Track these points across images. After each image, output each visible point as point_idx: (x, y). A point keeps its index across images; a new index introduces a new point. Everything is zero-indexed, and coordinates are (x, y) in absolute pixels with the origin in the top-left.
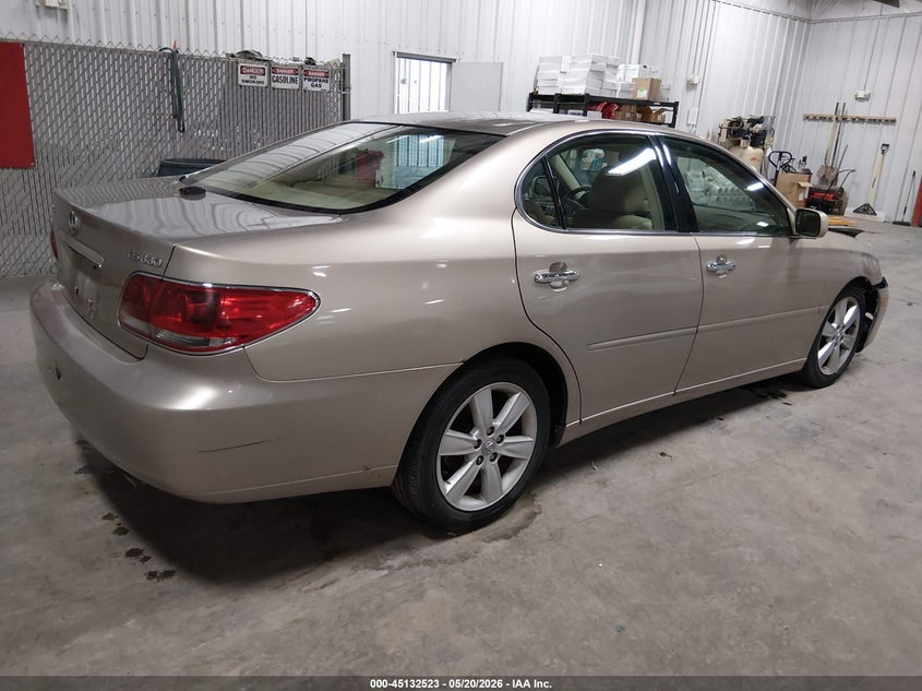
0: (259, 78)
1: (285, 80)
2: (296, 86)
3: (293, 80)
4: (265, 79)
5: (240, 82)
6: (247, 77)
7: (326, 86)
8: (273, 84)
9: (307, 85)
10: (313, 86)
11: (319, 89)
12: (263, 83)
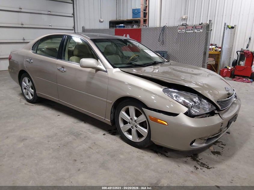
0: (183, 30)
1: (189, 30)
2: (193, 31)
3: (192, 30)
4: (184, 30)
5: (178, 32)
6: (180, 30)
7: (201, 31)
8: (186, 32)
9: (196, 31)
10: (197, 31)
11: (199, 32)
12: (184, 31)
